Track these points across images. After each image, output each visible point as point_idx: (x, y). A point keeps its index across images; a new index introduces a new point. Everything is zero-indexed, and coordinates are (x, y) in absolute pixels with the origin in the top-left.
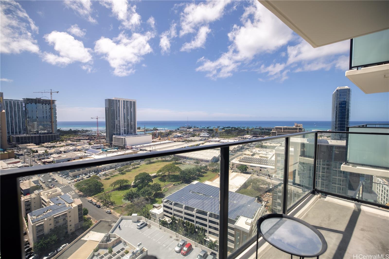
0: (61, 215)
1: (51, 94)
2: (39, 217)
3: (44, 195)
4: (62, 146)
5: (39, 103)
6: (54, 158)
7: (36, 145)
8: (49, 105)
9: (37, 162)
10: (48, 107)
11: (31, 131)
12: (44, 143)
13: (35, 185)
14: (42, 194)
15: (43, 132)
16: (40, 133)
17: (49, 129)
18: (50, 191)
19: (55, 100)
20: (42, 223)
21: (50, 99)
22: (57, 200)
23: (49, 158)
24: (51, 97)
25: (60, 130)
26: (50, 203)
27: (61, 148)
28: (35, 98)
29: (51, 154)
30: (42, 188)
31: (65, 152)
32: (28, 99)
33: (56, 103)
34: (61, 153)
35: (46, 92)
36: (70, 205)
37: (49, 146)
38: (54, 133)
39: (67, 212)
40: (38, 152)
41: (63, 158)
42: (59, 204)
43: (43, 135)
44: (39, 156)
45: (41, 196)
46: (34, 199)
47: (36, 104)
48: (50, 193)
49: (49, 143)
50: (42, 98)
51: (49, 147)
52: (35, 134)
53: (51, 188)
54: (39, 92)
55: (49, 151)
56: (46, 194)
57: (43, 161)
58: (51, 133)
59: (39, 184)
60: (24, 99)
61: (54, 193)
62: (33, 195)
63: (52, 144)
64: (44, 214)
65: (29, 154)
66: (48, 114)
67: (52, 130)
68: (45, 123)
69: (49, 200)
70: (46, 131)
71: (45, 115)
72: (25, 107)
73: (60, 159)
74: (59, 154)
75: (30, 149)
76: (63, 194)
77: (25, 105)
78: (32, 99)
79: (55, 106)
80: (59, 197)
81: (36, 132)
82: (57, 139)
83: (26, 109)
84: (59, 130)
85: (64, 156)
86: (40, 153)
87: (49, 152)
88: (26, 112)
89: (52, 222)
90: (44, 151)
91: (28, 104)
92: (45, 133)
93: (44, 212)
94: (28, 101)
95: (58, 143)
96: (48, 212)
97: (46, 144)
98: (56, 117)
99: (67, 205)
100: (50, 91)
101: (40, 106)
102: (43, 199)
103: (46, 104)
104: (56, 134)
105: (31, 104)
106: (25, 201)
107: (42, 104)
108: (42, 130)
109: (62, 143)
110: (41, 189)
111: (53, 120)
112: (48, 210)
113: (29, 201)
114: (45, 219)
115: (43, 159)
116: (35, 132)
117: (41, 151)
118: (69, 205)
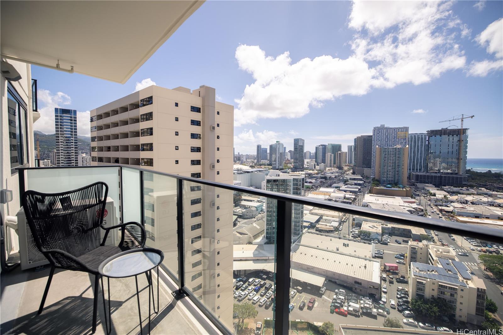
0: (449, 287)
1: (462, 121)
2: (422, 273)
3: (434, 249)
4: (470, 194)
5: (444, 135)
6: (454, 207)
7: (435, 187)
8: (457, 136)
9: (433, 207)
10: (456, 138)
11: (432, 170)
12: (445, 186)
13: (426, 234)
14: (430, 248)
15: (446, 171)
16: (442, 172)
17: (453, 169)
18: (441, 249)
19: (467, 129)
20: (424, 282)
21: (460, 128)
22: (447, 264)
23: (448, 207)
24: (462, 124)
25: (471, 170)
26: (438, 263)
27: (468, 196)
28: (440, 129)
29: (452, 202)
30: (434, 240)
31: (473, 203)
32: (432, 132)
33: (469, 132)
34: (467, 203)
35: (455, 119)
36: (465, 280)
37: (451, 190)
38: (461, 174)
39: (457, 288)
40: (435, 196)
41: (468, 212)
42: (449, 270)
43: (445, 176)
44: (437, 200)
45: (429, 250)
46: (421, 249)
47: (441, 136)
48: (440, 250)
49: (452, 187)
50: (449, 128)
51: (451, 192)
52: (436, 173)
53: (443, 245)
54: (445, 121)
55: (450, 197)
56: (435, 249)
57: (440, 208)
58: (456, 174)
59: (431, 234)
60: (428, 131)
61: (445, 253)
62: (420, 245)
63: (455, 189)
64: (429, 273)
65: (426, 195)
66: (456, 148)
67: (458, 171)
68: (450, 160)
69: (437, 258)
70: (449, 171)
71: (450, 150)
72: (428, 141)
73: (463, 211)
74: (464, 205)
75: (428, 190)
76: (457, 260)
77: (429, 138)
78: (436, 131)
79: (467, 137)
80: (450, 261)
81: (438, 171)
82: (463, 183)
83: (429, 143)
84: (469, 170)
85: (470, 208)
86: (438, 198)
87: (449, 199)
88: (428, 147)
89: (436, 287)
90: (443, 196)
91: (431, 136)
92: (448, 173)
93: (428, 271)
94: (433, 133)
95: (464, 188)
96: (433, 272)
97: (447, 187)
98: (466, 152)
99: (461, 278)
100: (461, 117)
101: (445, 138)
102: (430, 254)
103: (453, 136)
104: (463, 176)
105: (435, 136)
106: (412, 246)
107: (449, 136)
108: (444, 168)
109: (470, 190)
110: (432, 241)
111: (462, 156)
112: (433, 271)
113: (415, 248)
114: (427, 278)
115: (441, 206)
116: (436, 170)
117: (440, 194)
118: (463, 279)
